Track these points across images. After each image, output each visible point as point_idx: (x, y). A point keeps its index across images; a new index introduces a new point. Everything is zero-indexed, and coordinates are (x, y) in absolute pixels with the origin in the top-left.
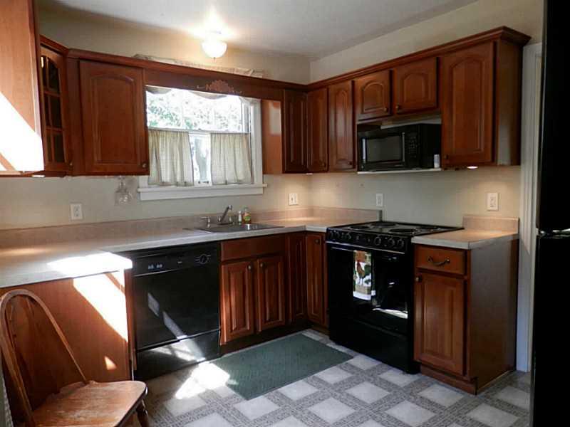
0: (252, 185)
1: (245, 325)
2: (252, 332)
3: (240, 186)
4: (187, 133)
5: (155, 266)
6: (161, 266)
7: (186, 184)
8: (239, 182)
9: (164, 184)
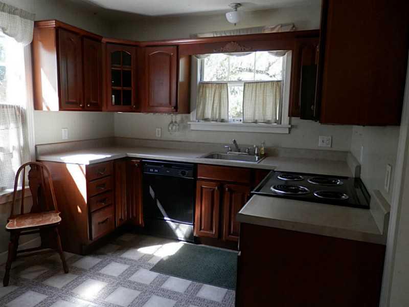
0: (280, 126)
1: (211, 229)
2: (216, 236)
3: (269, 125)
4: (226, 84)
5: (154, 170)
6: (157, 171)
7: (222, 121)
8: (268, 122)
9: (206, 120)
